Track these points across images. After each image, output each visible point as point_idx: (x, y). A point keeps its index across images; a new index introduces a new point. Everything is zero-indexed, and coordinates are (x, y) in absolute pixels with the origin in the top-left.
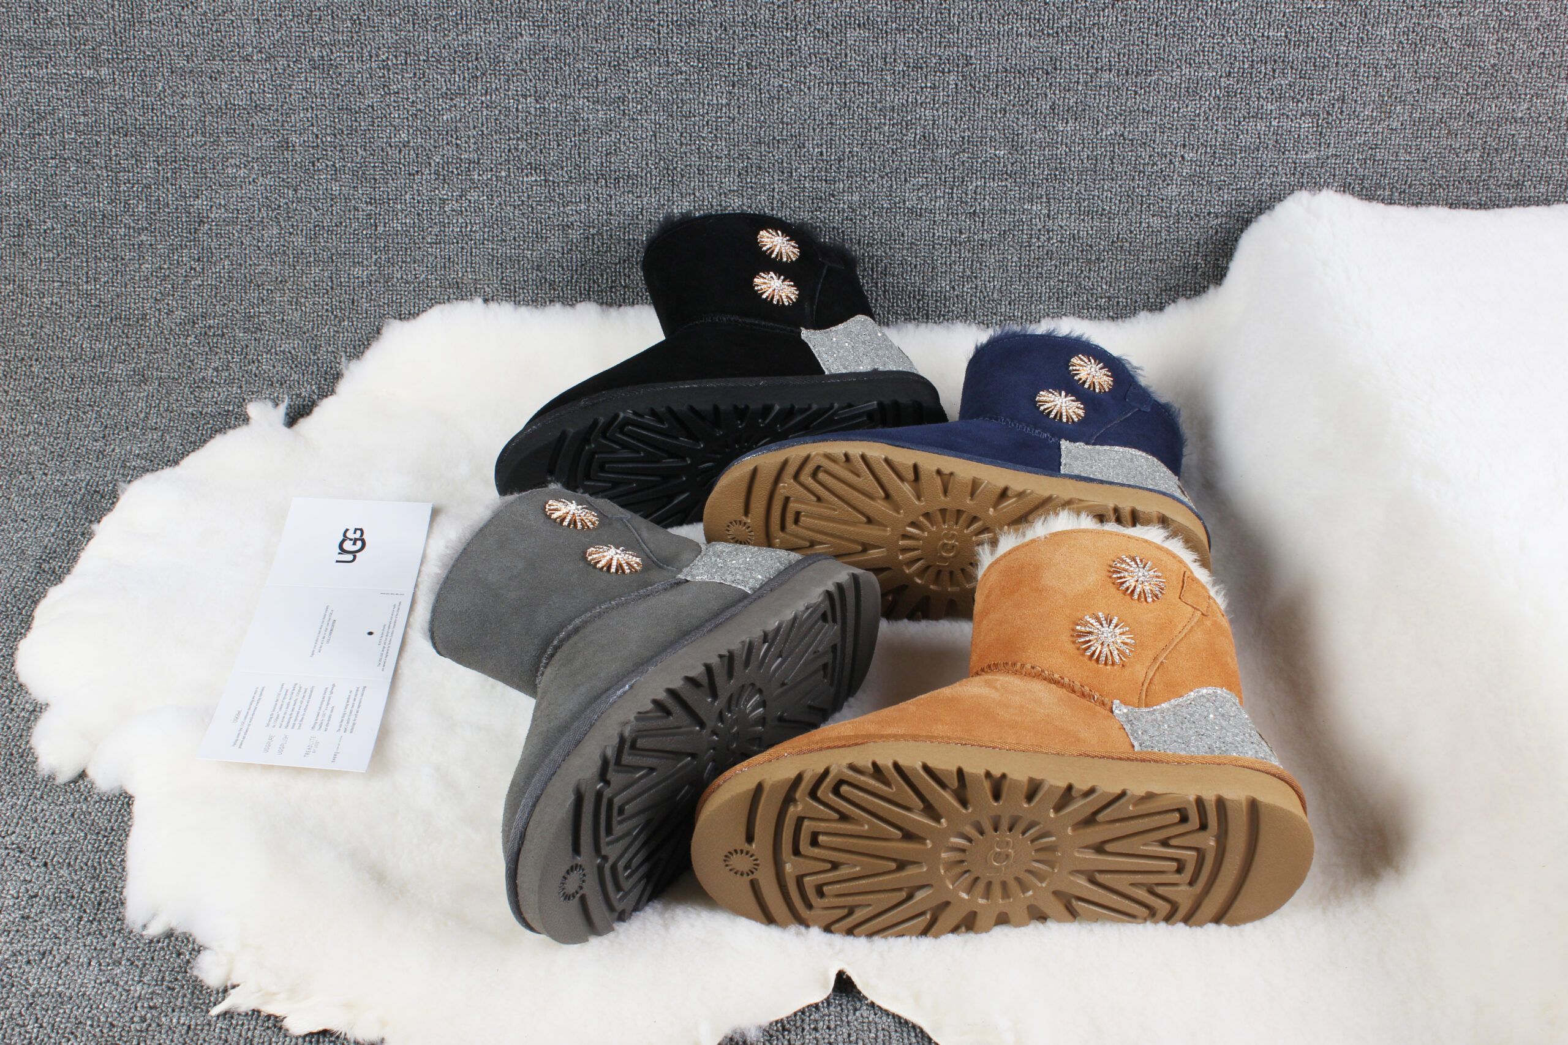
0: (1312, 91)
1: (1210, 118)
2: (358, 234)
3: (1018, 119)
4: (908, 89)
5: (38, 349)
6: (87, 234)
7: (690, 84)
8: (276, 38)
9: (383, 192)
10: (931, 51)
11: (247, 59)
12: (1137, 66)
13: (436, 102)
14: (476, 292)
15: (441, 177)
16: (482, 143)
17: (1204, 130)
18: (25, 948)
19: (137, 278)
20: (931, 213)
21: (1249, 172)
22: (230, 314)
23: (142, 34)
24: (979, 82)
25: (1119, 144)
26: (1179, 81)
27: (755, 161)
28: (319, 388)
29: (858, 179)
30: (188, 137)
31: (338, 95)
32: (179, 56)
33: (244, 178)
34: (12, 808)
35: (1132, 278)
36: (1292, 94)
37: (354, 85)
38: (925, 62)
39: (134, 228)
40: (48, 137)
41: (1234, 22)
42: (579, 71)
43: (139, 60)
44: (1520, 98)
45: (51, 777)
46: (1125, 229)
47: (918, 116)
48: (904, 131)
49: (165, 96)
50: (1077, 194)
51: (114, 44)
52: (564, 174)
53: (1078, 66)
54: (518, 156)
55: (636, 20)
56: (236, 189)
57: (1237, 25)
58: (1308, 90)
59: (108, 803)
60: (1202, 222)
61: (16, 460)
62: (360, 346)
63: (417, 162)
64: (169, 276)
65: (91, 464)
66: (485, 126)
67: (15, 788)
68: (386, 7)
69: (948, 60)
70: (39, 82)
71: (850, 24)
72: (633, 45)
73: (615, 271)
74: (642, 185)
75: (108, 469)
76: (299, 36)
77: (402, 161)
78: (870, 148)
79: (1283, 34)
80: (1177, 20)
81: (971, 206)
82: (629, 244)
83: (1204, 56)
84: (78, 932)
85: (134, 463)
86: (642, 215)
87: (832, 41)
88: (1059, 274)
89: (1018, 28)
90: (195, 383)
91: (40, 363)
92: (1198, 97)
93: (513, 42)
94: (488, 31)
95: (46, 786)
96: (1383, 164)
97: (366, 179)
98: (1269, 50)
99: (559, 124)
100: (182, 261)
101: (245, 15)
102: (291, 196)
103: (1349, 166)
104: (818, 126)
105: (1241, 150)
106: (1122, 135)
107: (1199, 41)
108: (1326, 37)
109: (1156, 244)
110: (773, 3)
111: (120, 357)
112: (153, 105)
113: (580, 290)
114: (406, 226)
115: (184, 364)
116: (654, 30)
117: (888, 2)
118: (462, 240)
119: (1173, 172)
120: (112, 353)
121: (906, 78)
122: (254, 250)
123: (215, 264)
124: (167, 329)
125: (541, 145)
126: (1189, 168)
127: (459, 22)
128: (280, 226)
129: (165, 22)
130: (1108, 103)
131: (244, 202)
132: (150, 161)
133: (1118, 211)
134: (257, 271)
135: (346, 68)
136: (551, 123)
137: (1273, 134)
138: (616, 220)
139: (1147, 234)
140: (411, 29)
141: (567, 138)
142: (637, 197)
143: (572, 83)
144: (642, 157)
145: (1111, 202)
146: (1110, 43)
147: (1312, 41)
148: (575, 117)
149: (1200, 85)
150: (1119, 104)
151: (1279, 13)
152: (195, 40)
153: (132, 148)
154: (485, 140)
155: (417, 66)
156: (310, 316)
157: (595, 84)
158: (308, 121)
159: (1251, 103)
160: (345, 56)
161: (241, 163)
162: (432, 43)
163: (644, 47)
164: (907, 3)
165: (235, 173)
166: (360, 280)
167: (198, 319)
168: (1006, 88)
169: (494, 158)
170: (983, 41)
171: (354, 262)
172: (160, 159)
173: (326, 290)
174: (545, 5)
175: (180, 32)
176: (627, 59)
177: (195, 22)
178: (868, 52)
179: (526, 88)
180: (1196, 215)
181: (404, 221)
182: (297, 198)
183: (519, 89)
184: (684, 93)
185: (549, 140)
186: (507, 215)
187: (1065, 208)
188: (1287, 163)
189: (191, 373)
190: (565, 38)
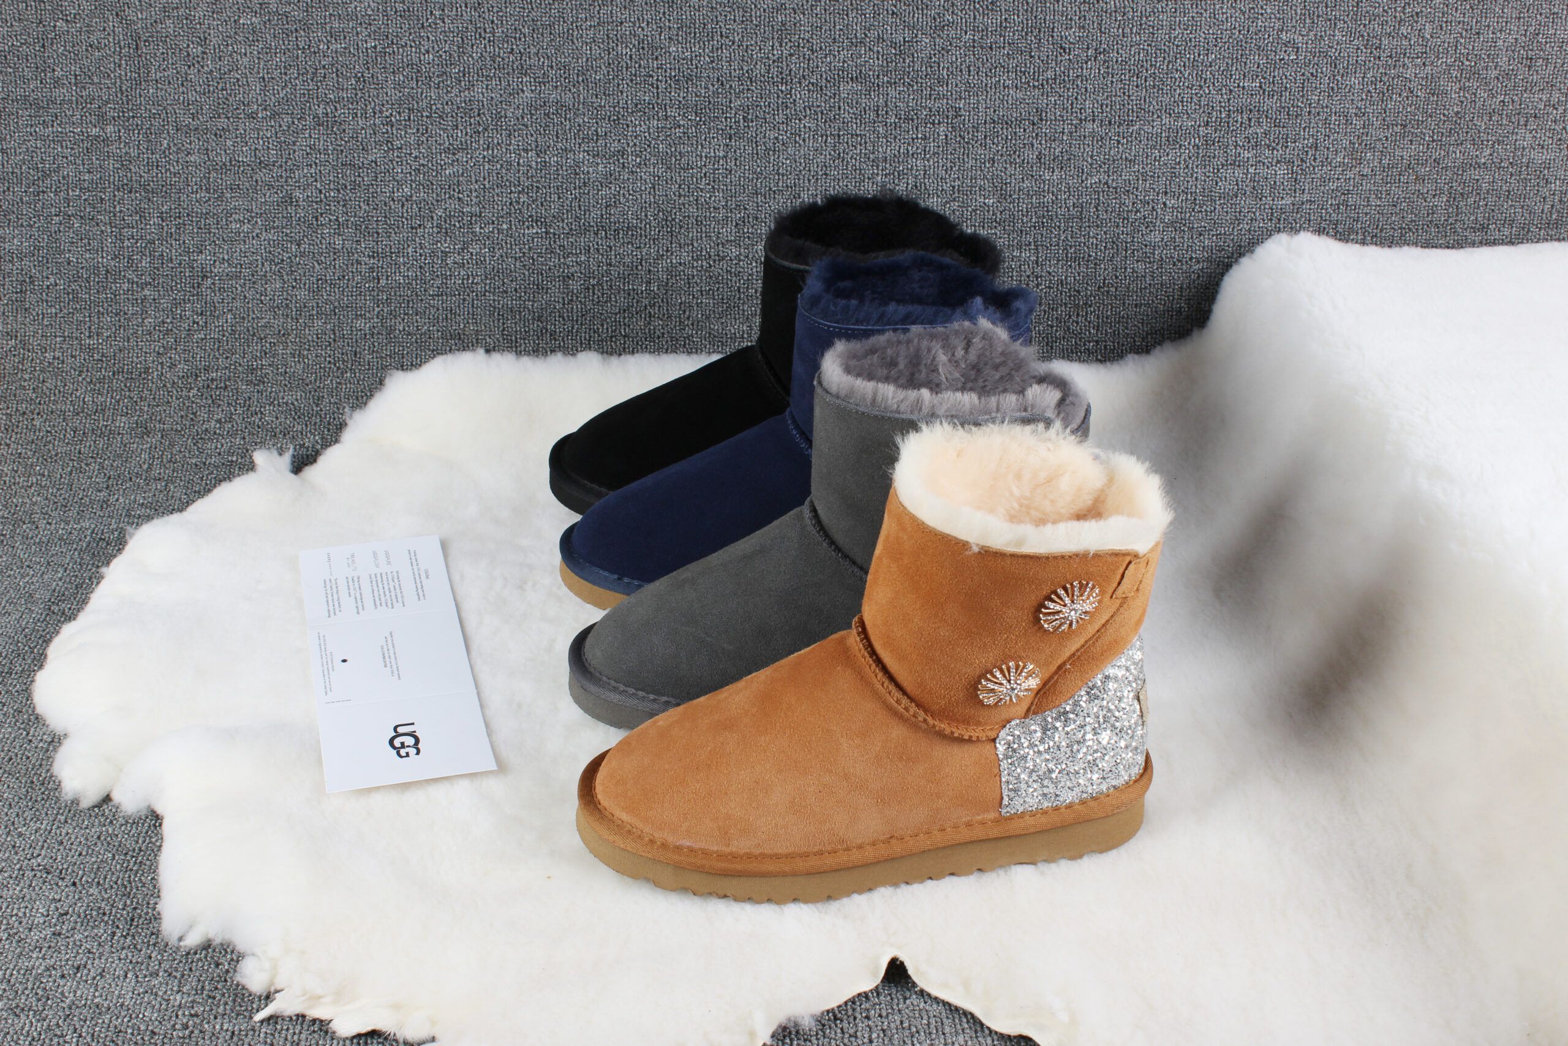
0: (1286, 139)
1: (1190, 166)
2: (360, 287)
3: (1006, 168)
4: (900, 140)
5: (40, 403)
6: (90, 290)
7: (688, 137)
8: (281, 95)
9: (386, 245)
10: (921, 103)
11: (252, 116)
12: (1119, 116)
13: (439, 157)
14: (477, 343)
15: (444, 231)
16: (484, 197)
17: (1184, 177)
18: (58, 963)
19: (140, 332)
21: (1228, 218)
22: (233, 367)
23: (148, 92)
24: (968, 133)
25: (1103, 192)
26: (1159, 131)
27: (752, 212)
28: (322, 438)
30: (192, 193)
31: (342, 151)
32: (184, 114)
33: (248, 233)
34: (36, 832)
35: (1119, 323)
36: (1267, 142)
37: (358, 141)
38: (916, 114)
39: (137, 283)
40: (52, 195)
41: (1211, 73)
42: (579, 125)
43: (145, 118)
44: (1482, 144)
45: (75, 802)
46: (1110, 275)
47: (910, 166)
48: (896, 181)
49: (170, 154)
50: (1063, 241)
51: (120, 102)
52: (565, 226)
53: (1062, 117)
54: (519, 209)
55: (635, 76)
56: (240, 244)
57: (1214, 76)
58: (1282, 139)
59: (134, 826)
60: (1184, 267)
61: (20, 510)
62: (362, 397)
63: (420, 216)
64: (171, 330)
65: (95, 513)
66: (487, 180)
67: (37, 813)
68: (390, 65)
69: (938, 112)
70: (45, 140)
71: (843, 78)
72: (632, 100)
73: (615, 321)
74: (641, 236)
75: (113, 517)
76: (304, 94)
77: (405, 215)
79: (1258, 85)
80: (1156, 71)
82: (629, 294)
83: (1183, 106)
84: (112, 946)
85: (138, 512)
86: (642, 265)
87: (826, 95)
88: (1048, 319)
89: (1004, 80)
90: (198, 434)
91: (42, 416)
92: (1177, 146)
93: (514, 98)
94: (490, 87)
95: (70, 811)
96: (1355, 209)
97: (369, 233)
98: (1245, 100)
99: (560, 177)
100: (185, 315)
101: (251, 73)
102: (294, 250)
103: (1323, 211)
104: (813, 176)
105: (1220, 197)
106: (1106, 183)
107: (1178, 91)
108: (1298, 87)
109: (1141, 288)
110: (768, 58)
111: (122, 410)
112: (158, 162)
113: (581, 339)
114: (409, 279)
115: (187, 416)
116: (652, 85)
117: (880, 57)
118: (464, 292)
119: (1156, 219)
120: (114, 406)
121: (898, 129)
122: (257, 304)
123: (218, 318)
124: (169, 382)
125: (541, 198)
126: (1171, 214)
127: (462, 79)
128: (283, 280)
129: (172, 81)
130: (1092, 152)
131: (247, 257)
132: (154, 217)
133: (1104, 257)
134: (259, 325)
135: (350, 124)
136: (552, 177)
137: (1251, 181)
138: (616, 271)
139: (1132, 279)
140: (415, 86)
141: (567, 191)
142: (637, 248)
143: (573, 137)
144: (642, 208)
145: (1096, 248)
146: (1094, 94)
147: (1285, 91)
148: (575, 170)
149: (1179, 134)
150: (1103, 153)
151: (1254, 64)
152: (201, 98)
153: (137, 205)
154: (487, 194)
155: (420, 122)
156: (312, 368)
157: (595, 138)
158: (312, 177)
159: (1229, 151)
160: (349, 113)
161: (245, 218)
162: (435, 99)
163: (642, 102)
164: (898, 57)
165: (239, 229)
166: (363, 332)
167: (200, 373)
168: (994, 138)
169: (496, 211)
170: (971, 93)
171: (357, 315)
172: (165, 215)
173: (329, 342)
174: (546, 61)
175: (185, 90)
176: (626, 114)
177: (201, 81)
178: (861, 105)
179: (527, 143)
180: (1178, 261)
181: (406, 274)
182: (301, 252)
183: (520, 144)
184: (682, 146)
185: (550, 193)
186: (508, 267)
187: (1053, 255)
188: (1265, 209)
189: (193, 425)
190: (566, 94)
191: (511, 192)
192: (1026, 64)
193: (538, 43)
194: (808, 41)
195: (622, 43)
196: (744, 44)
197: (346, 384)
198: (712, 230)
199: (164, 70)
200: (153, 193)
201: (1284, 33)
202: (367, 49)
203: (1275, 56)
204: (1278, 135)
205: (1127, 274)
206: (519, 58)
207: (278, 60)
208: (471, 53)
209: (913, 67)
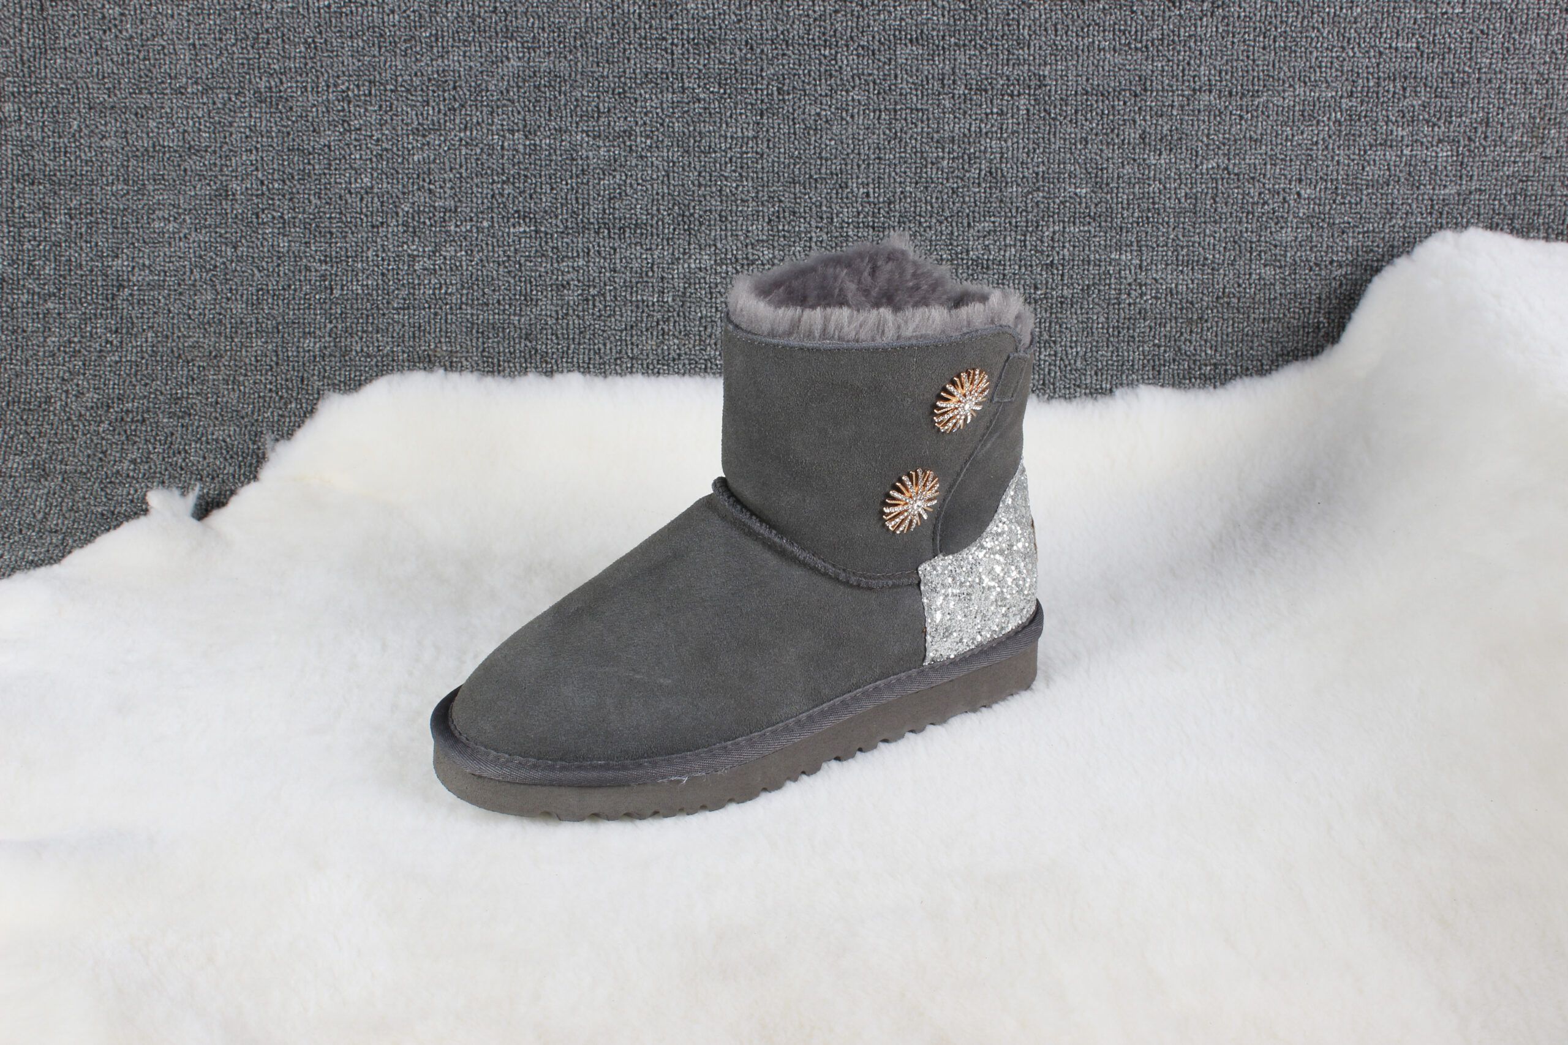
0: (1450, 112)
1: (1331, 147)
2: (309, 299)
3: (1101, 150)
4: (970, 116)
7: (710, 113)
8: (215, 66)
9: (341, 248)
10: (997, 70)
12: (1242, 86)
13: (405, 139)
14: (451, 366)
15: (411, 229)
16: (460, 188)
17: (1323, 161)
19: (41, 354)
20: (1000, 264)
21: (1378, 211)
22: (153, 396)
23: (55, 63)
24: (1055, 107)
25: (1223, 179)
26: (1292, 103)
27: (788, 205)
29: (912, 225)
30: (107, 185)
31: (288, 133)
32: (99, 89)
33: (174, 233)
35: (1242, 341)
36: (1426, 116)
37: (307, 121)
38: (990, 84)
41: (1356, 31)
42: (577, 100)
43: (51, 93)
46: (1232, 282)
47: (983, 148)
48: (966, 167)
50: (1173, 240)
51: (21, 74)
52: (559, 223)
53: (1172, 86)
54: (503, 203)
55: (645, 39)
56: (164, 246)
57: (1359, 34)
58: (1445, 112)
60: (1323, 273)
63: (382, 212)
64: (79, 351)
66: (464, 168)
68: (347, 27)
69: (1018, 81)
71: (901, 39)
72: (641, 68)
73: (621, 340)
74: (652, 235)
76: (243, 64)
77: (364, 210)
78: (926, 188)
79: (1414, 45)
80: (1288, 29)
82: (637, 307)
83: (1321, 72)
86: (653, 271)
87: (879, 60)
88: (1154, 337)
89: (1099, 41)
90: (107, 477)
92: (1315, 122)
93: (498, 67)
94: (468, 54)
96: (1536, 200)
97: (320, 233)
98: (1398, 65)
99: (553, 164)
100: (96, 333)
101: (179, 39)
102: (229, 254)
103: (1496, 202)
104: (864, 161)
105: (1367, 185)
106: (1226, 168)
107: (1315, 54)
108: (1465, 48)
109: (1269, 299)
110: (808, 16)
111: (16, 448)
112: (66, 147)
113: (578, 362)
114: (368, 289)
115: (95, 455)
116: (666, 50)
117: (946, 13)
118: (435, 305)
119: (1288, 213)
120: (7, 443)
121: (968, 102)
122: (184, 319)
123: (136, 336)
124: (75, 414)
125: (530, 189)
126: (1306, 207)
127: (434, 44)
128: (216, 290)
129: (83, 49)
130: (1209, 130)
131: (173, 262)
132: (60, 214)
133: (1223, 261)
134: (186, 344)
135: (298, 101)
136: (543, 163)
137: (1406, 165)
138: (621, 278)
139: (1258, 287)
140: (376, 53)
141: (562, 180)
142: (647, 250)
143: (569, 115)
144: (653, 201)
145: (1214, 249)
146: (1210, 58)
147: (1448, 53)
148: (572, 155)
149: (1317, 108)
150: (1222, 131)
151: (1409, 19)
152: (118, 69)
153: (40, 199)
154: (464, 184)
155: (383, 97)
156: (249, 397)
157: (596, 115)
158: (252, 164)
159: (1378, 128)
160: (297, 87)
161: (170, 216)
162: (401, 70)
163: (654, 71)
164: (968, 13)
165: (163, 228)
166: (312, 354)
167: (113, 403)
168: (1086, 113)
169: (474, 205)
170: (1059, 58)
171: (304, 333)
172: (73, 212)
173: (270, 366)
174: (537, 22)
175: (100, 60)
176: (634, 85)
177: (119, 48)
178: (922, 72)
179: (513, 122)
180: (1316, 264)
181: (365, 283)
182: (237, 256)
183: (505, 123)
184: (702, 125)
185: (541, 183)
186: (490, 273)
187: (1160, 258)
188: (1423, 200)
189: (102, 466)
190: (560, 62)
191: (494, 182)
192: (1125, 21)
197: (290, 417)
198: (739, 228)
199: (74, 35)
200: (60, 184)
202: (319, 8)
203: (1436, 9)
204: (1440, 108)
205: (1252, 281)
206: (503, 19)
207: (211, 22)
208: (444, 13)
209: (987, 25)
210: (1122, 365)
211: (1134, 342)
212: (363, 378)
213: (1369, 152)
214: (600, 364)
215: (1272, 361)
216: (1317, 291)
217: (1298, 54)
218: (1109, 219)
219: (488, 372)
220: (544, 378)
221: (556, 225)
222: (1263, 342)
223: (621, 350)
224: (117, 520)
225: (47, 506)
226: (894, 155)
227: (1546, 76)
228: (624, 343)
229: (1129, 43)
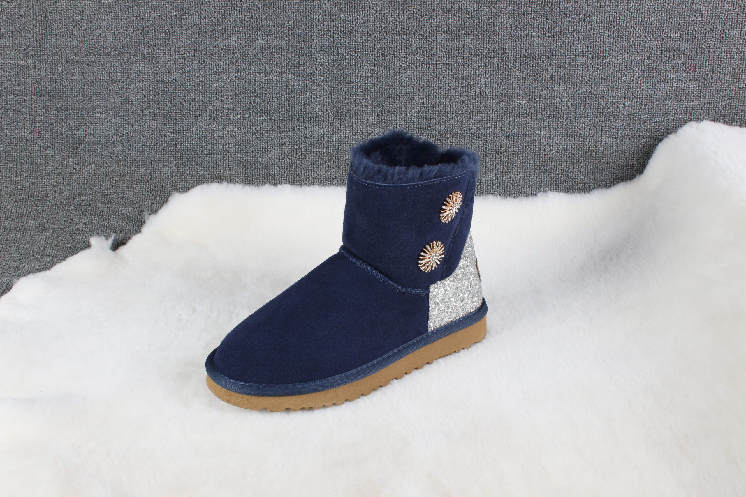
0: (695, 67)
1: (639, 82)
2: (166, 150)
3: (532, 83)
4: (471, 67)
6: (17, 150)
7: (351, 65)
8: (124, 43)
9: (180, 126)
10: (484, 46)
12: (598, 54)
14: (231, 181)
15: (213, 118)
16: (235, 99)
17: (636, 89)
19: (44, 174)
20: (484, 136)
21: (661, 112)
22: (94, 194)
23: (51, 41)
24: (511, 63)
25: (589, 97)
26: (621, 62)
27: (386, 108)
29: (444, 117)
30: (74, 97)
31: (157, 74)
32: (71, 53)
33: (105, 119)
35: (597, 172)
36: (684, 68)
37: (166, 68)
38: (481, 52)
41: (651, 29)
42: (289, 59)
43: (49, 55)
46: (593, 145)
47: (477, 82)
48: (469, 90)
49: (63, 75)
50: (565, 125)
51: (36, 46)
52: (281, 115)
53: (565, 54)
54: (255, 106)
55: (321, 30)
56: (100, 125)
57: (653, 30)
58: (693, 66)
60: (635, 141)
63: (200, 110)
64: (61, 173)
65: (11, 274)
66: (237, 90)
68: (184, 25)
69: (493, 51)
71: (439, 31)
72: (319, 44)
73: (309, 170)
74: (323, 121)
76: (136, 42)
77: (191, 109)
78: (450, 100)
79: (679, 35)
80: (620, 27)
81: (507, 132)
82: (316, 154)
83: (635, 48)
86: (324, 138)
87: (429, 41)
88: (556, 170)
89: (531, 33)
90: (73, 231)
92: (632, 71)
93: (253, 43)
94: (239, 37)
96: (735, 108)
97: (171, 119)
98: (671, 44)
99: (278, 88)
100: (69, 165)
101: (108, 30)
102: (129, 129)
103: (717, 109)
104: (422, 87)
105: (656, 100)
106: (590, 92)
107: (632, 39)
108: (703, 36)
109: (610, 153)
110: (396, 20)
111: (32, 217)
112: (56, 80)
113: (289, 180)
114: (193, 145)
115: (67, 221)
117: (460, 19)
118: (224, 153)
119: (619, 113)
120: (28, 215)
121: (470, 61)
122: (109, 159)
123: (87, 166)
124: (59, 202)
125: (268, 100)
126: (628, 110)
127: (224, 33)
128: (123, 145)
129: (64, 35)
130: (582, 74)
131: (104, 132)
132: (53, 110)
133: (589, 135)
134: (110, 170)
135: (161, 59)
136: (274, 88)
137: (674, 91)
138: (309, 141)
139: (605, 147)
140: (197, 37)
141: (282, 96)
142: (321, 128)
143: (286, 66)
144: (324, 106)
145: (584, 130)
146: (583, 41)
147: (695, 39)
148: (287, 84)
149: (633, 64)
150: (589, 75)
151: (676, 23)
152: (80, 44)
153: (44, 103)
154: (237, 97)
155: (200, 57)
156: (138, 195)
157: (298, 66)
158: (140, 88)
159: (662, 74)
160: (161, 52)
161: (103, 111)
162: (209, 45)
163: (325, 45)
164: (470, 19)
165: (100, 117)
166: (167, 175)
167: (76, 197)
168: (525, 66)
169: (242, 107)
170: (512, 40)
171: (164, 165)
172: (59, 109)
173: (148, 180)
174: (271, 23)
175: (72, 40)
176: (315, 52)
177: (80, 35)
178: (449, 47)
179: (260, 69)
180: (632, 137)
181: (191, 142)
182: (133, 130)
183: (256, 69)
184: (347, 70)
185: (273, 97)
186: (249, 138)
187: (559, 133)
188: (682, 107)
189: (71, 226)
190: (282, 41)
191: (251, 96)
192: (544, 24)
193: (266, 13)
194: (419, 10)
195: (314, 12)
196: (383, 12)
197: (156, 204)
198: (364, 118)
199: (60, 29)
201: (694, 5)
202: (171, 16)
203: (689, 18)
204: (691, 65)
205: (602, 145)
206: (256, 21)
207: (122, 23)
208: (229, 18)
209: (479, 25)
210: (541, 183)
211: (546, 172)
212: (190, 186)
213: (657, 85)
214: (299, 181)
215: (611, 182)
216: (633, 150)
217: (624, 39)
218: (536, 115)
219: (247, 184)
220: (273, 186)
221: (279, 116)
222: (607, 173)
223: (309, 174)
224: (77, 250)
225: (45, 244)
226: (436, 85)
227: (741, 50)
228: (310, 171)
229: (545, 33)
